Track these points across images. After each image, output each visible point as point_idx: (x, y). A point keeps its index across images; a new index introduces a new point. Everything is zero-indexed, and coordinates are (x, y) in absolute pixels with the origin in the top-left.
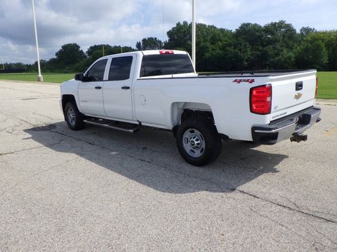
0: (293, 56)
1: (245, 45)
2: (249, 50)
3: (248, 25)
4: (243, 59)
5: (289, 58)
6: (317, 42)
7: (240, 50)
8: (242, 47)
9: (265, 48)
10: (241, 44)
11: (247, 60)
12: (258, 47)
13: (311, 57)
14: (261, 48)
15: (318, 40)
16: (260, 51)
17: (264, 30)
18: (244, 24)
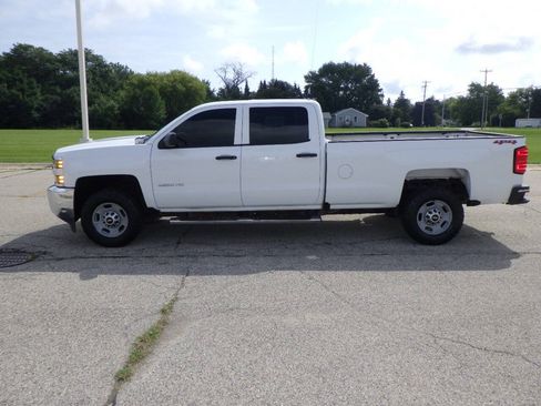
0: (117, 106)
1: (30, 83)
2: (38, 91)
3: (27, 48)
4: (32, 108)
5: (112, 108)
6: (148, 88)
7: (22, 90)
8: (26, 87)
9: (68, 91)
10: (22, 82)
11: (38, 110)
12: (52, 88)
13: (142, 109)
14: (59, 90)
15: (149, 84)
16: (58, 94)
17: (60, 61)
18: (20, 46)
